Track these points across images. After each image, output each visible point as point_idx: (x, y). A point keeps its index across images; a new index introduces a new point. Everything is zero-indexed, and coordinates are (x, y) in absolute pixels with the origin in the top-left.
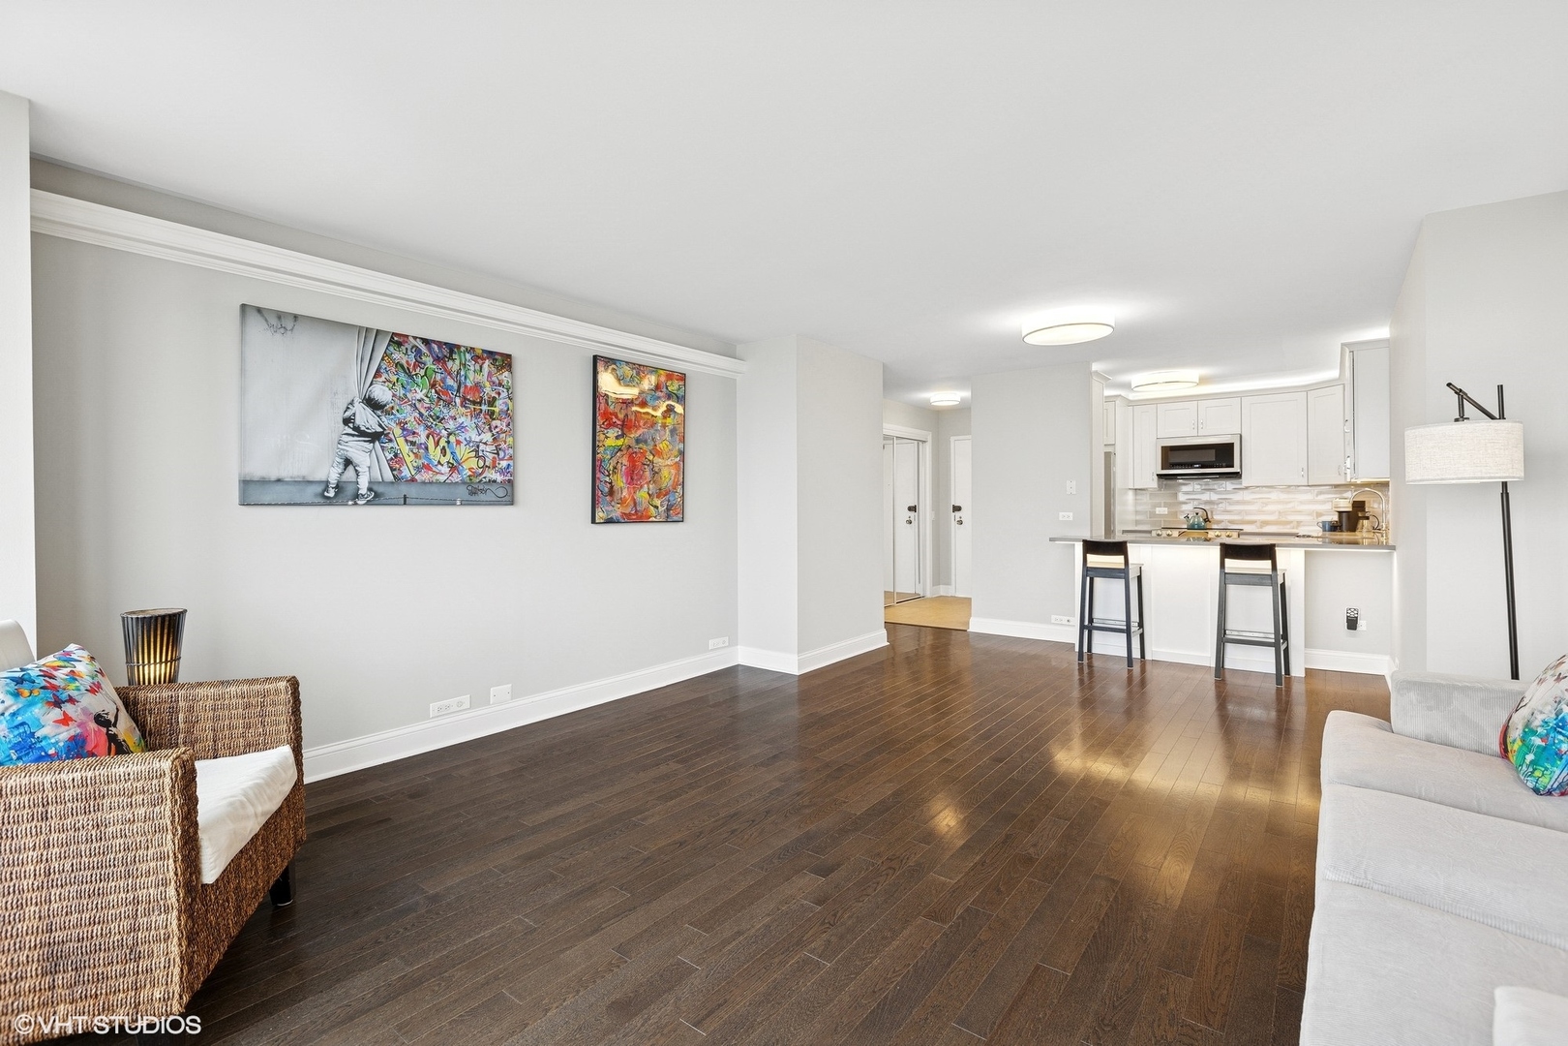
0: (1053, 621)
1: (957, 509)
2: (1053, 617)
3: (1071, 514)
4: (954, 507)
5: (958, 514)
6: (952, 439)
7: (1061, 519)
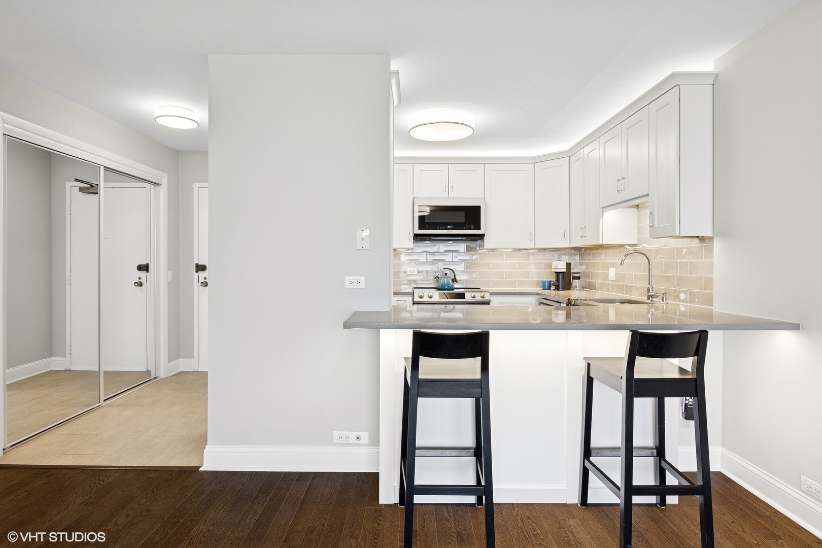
0: (335, 441)
1: (201, 268)
2: (336, 434)
3: (362, 279)
4: (197, 266)
5: (202, 274)
6: (196, 186)
7: (347, 286)
